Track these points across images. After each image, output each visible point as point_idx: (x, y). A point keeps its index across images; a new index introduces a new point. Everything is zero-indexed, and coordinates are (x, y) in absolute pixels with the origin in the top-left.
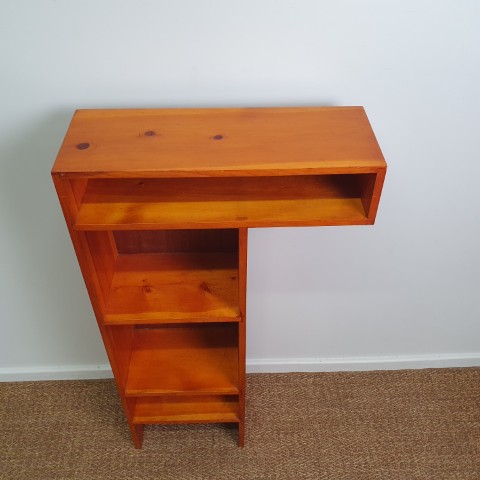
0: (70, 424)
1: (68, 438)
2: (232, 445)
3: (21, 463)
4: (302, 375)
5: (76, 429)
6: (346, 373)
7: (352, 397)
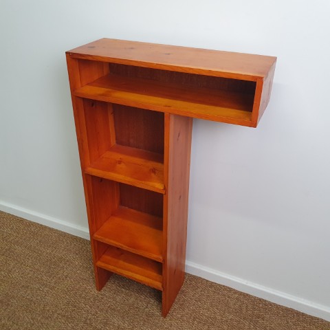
0: (68, 261)
1: (63, 268)
2: (158, 313)
3: (31, 271)
4: (230, 290)
5: (69, 265)
6: (265, 301)
7: (263, 319)
